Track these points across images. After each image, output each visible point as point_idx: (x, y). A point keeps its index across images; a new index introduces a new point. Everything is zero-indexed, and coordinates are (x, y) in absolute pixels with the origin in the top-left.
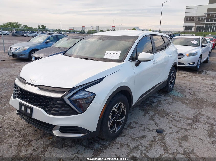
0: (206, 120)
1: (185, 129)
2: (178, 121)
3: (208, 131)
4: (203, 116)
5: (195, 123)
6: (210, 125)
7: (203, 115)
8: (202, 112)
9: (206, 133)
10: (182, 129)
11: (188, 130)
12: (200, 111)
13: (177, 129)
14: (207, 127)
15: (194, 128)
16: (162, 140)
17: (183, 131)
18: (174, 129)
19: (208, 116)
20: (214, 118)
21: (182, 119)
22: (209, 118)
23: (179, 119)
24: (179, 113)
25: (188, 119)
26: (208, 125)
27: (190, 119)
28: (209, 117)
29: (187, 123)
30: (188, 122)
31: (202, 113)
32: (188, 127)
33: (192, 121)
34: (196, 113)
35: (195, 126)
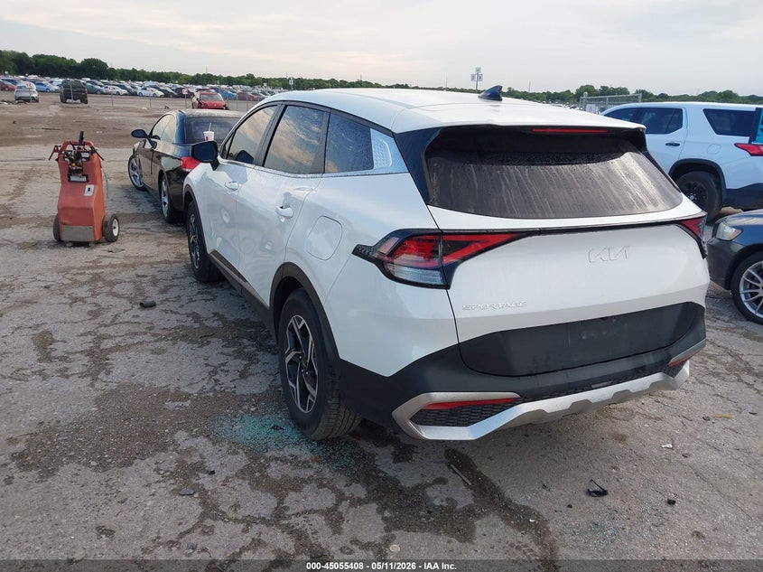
0: (67, 365)
1: (106, 326)
2: (135, 334)
3: (54, 341)
4: (82, 373)
5: (92, 345)
6: (53, 354)
7: (82, 376)
8: (92, 385)
9: (57, 337)
10: (113, 323)
11: (100, 327)
12: (98, 385)
13: (120, 320)
14: (59, 349)
15: (90, 333)
16: (130, 300)
17: (108, 322)
18: (126, 317)
19: (67, 377)
20: (44, 379)
21: (130, 341)
22: (64, 374)
23: (137, 339)
24: (153, 352)
25: (117, 348)
26: (59, 353)
27: (111, 350)
28: (62, 376)
29: (111, 337)
30: (111, 341)
31: (89, 380)
32: (103, 331)
33: (103, 346)
34: (108, 373)
35: (90, 338)
